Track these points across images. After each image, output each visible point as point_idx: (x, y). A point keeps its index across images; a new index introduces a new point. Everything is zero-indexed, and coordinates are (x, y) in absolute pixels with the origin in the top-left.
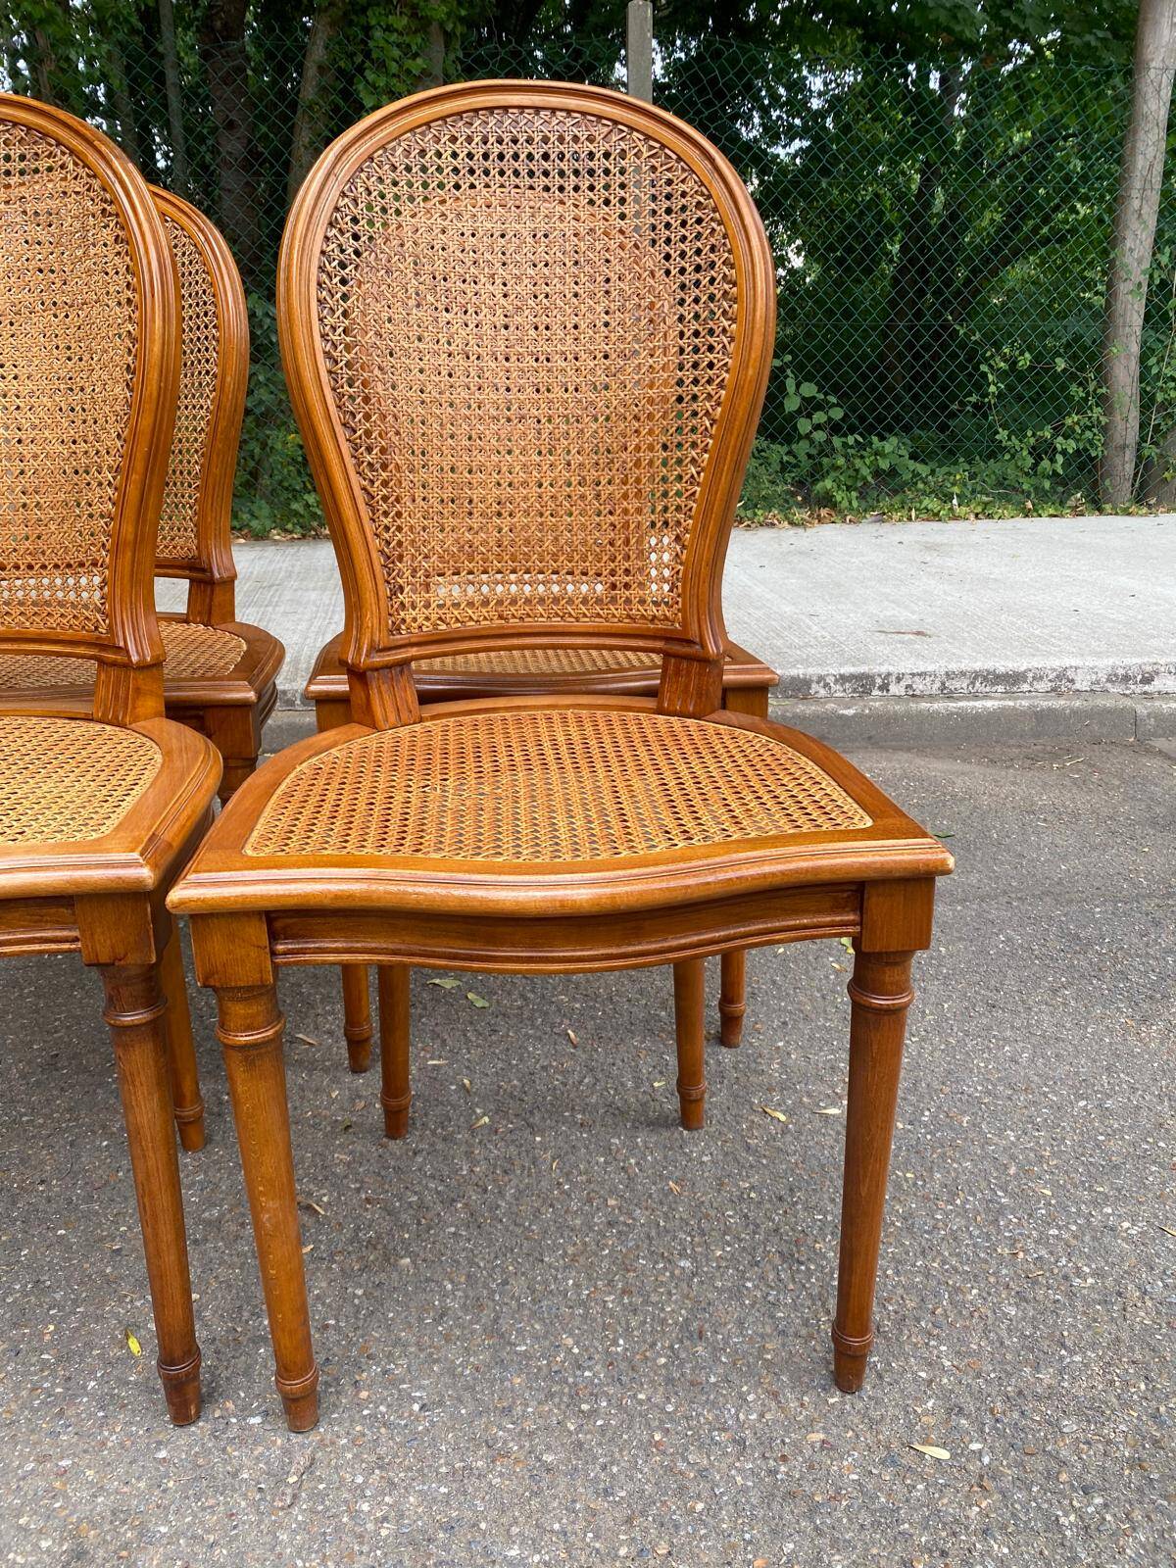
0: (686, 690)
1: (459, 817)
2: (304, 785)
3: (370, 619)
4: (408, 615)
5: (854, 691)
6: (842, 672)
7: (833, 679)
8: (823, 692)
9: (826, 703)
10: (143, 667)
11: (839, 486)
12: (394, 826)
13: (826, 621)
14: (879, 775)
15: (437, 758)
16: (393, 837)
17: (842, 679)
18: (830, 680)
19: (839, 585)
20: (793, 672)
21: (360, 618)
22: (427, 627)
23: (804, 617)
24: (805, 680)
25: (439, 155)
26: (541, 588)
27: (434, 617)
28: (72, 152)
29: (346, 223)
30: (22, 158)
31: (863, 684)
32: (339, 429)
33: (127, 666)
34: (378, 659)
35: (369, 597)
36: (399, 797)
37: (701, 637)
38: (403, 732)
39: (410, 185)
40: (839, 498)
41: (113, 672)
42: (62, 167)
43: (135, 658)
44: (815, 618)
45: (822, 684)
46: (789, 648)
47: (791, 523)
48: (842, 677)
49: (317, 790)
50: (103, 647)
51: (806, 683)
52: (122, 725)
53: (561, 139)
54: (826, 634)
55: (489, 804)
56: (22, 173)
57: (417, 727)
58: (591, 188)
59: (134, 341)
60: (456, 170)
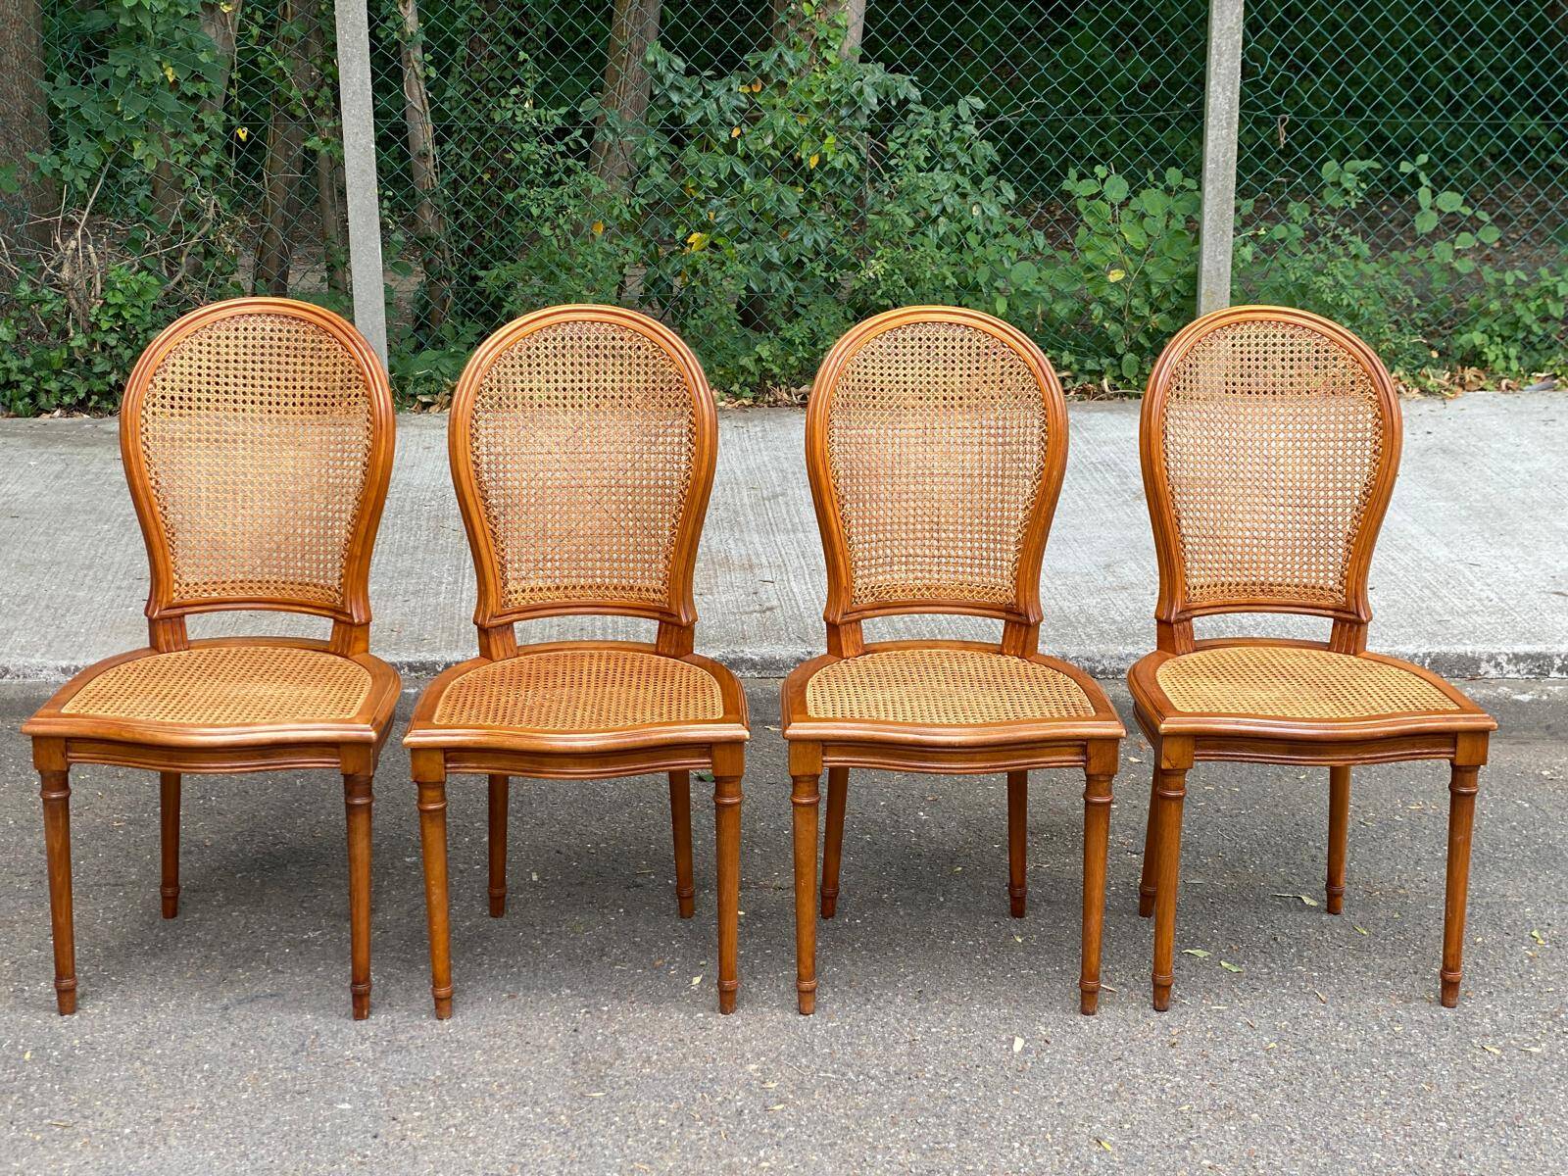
0: (671, 642)
1: (531, 709)
2: (456, 692)
3: (492, 601)
4: (512, 597)
5: (1530, 672)
6: (1516, 651)
7: (1506, 658)
8: (1493, 673)
9: (1497, 686)
10: (359, 625)
11: (1491, 337)
12: (500, 713)
13: (1489, 574)
14: (1560, 773)
15: (525, 679)
16: (499, 718)
17: (1517, 659)
18: (1503, 659)
19: (1500, 515)
20: (1460, 649)
21: (486, 599)
22: (524, 603)
23: (1461, 567)
24: (1473, 658)
25: (537, 348)
26: (590, 580)
27: (527, 597)
28: (341, 343)
29: (486, 392)
30: (313, 341)
31: (1540, 665)
32: (479, 500)
33: (352, 624)
34: (495, 622)
35: (492, 588)
36: (503, 700)
37: (679, 613)
38: (507, 663)
39: (521, 366)
40: (1491, 357)
41: (342, 626)
42: (335, 349)
43: (356, 621)
44: (1476, 569)
45: (1493, 663)
46: (1451, 613)
47: (1423, 391)
48: (1516, 656)
49: (463, 694)
50: (337, 612)
51: (1475, 662)
52: (346, 657)
53: (606, 338)
54: (1493, 596)
55: (547, 704)
56: (312, 349)
57: (516, 660)
58: (622, 365)
59: (369, 450)
60: (547, 356)
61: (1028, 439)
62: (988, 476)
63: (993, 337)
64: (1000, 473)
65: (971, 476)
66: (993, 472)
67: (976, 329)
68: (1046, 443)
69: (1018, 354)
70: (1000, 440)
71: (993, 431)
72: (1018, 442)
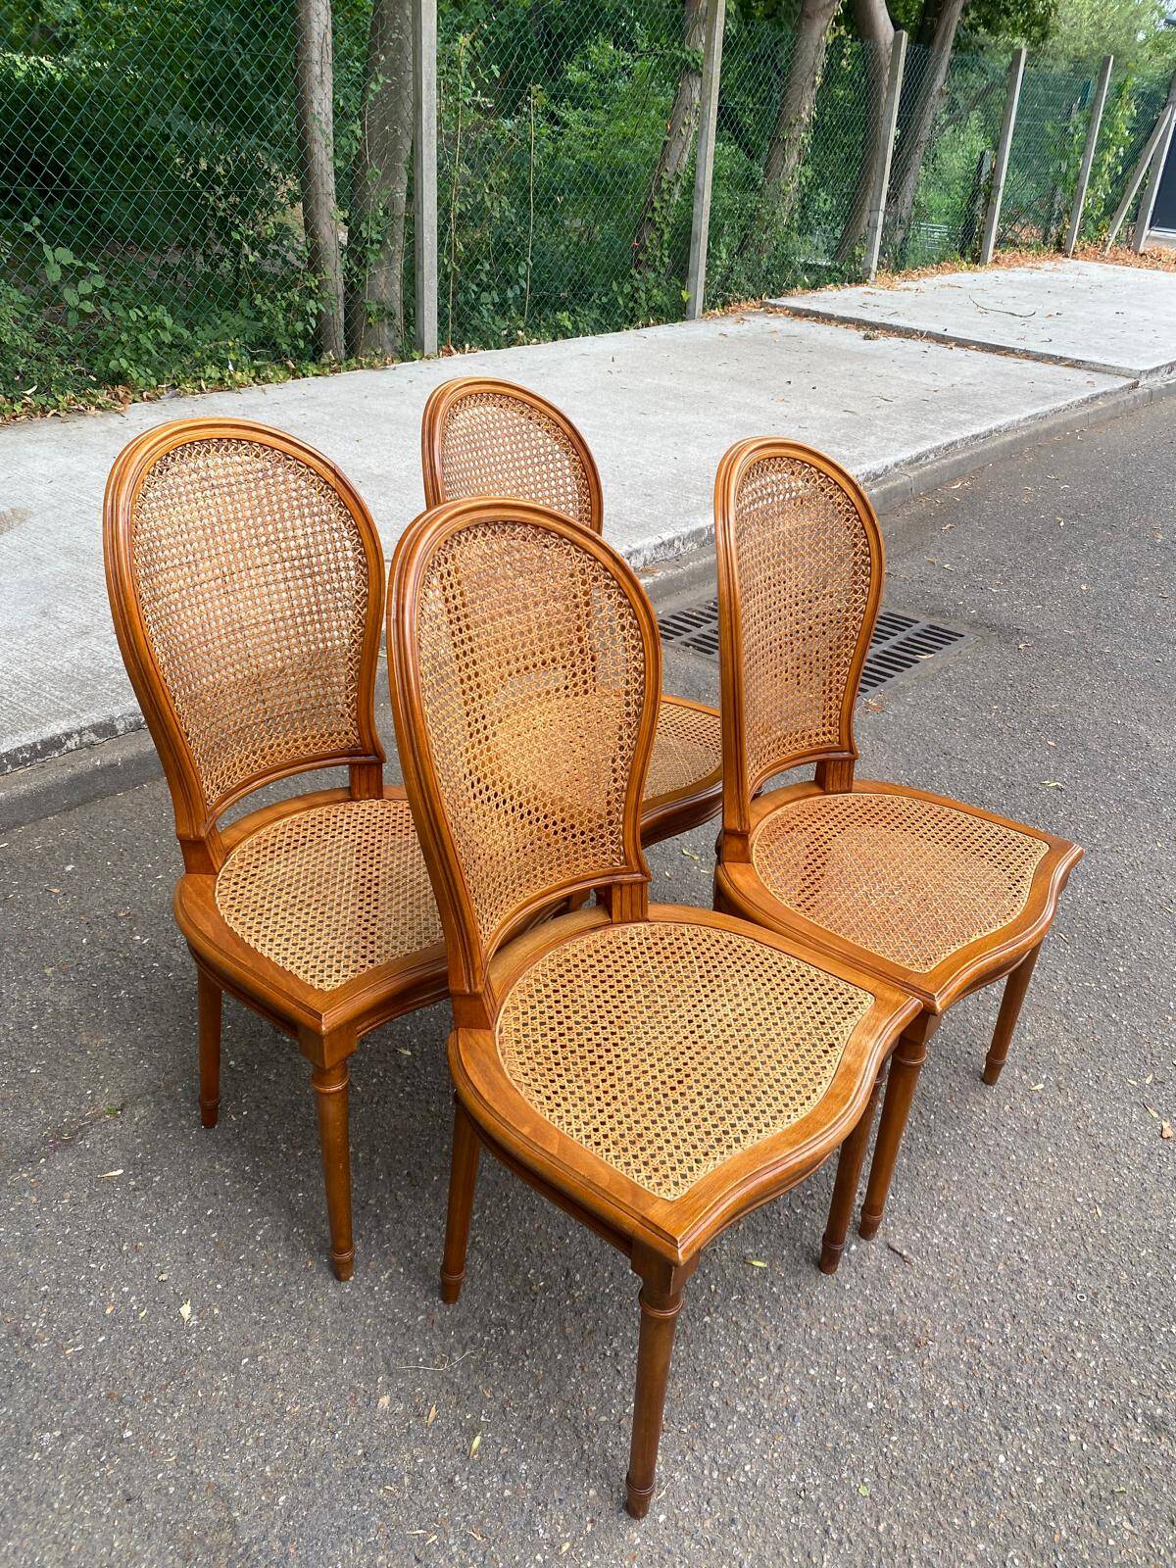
11: (128, 361)
61: (342, 564)
62: (302, 614)
63: (273, 449)
64: (314, 608)
65: (282, 619)
66: (306, 610)
67: (251, 442)
68: (365, 565)
69: (308, 467)
70: (307, 571)
71: (296, 563)
72: (329, 570)
